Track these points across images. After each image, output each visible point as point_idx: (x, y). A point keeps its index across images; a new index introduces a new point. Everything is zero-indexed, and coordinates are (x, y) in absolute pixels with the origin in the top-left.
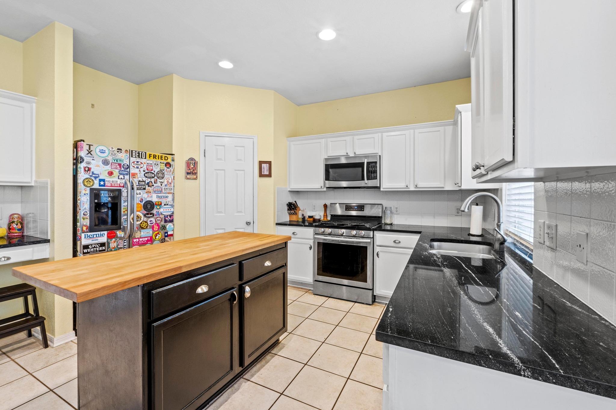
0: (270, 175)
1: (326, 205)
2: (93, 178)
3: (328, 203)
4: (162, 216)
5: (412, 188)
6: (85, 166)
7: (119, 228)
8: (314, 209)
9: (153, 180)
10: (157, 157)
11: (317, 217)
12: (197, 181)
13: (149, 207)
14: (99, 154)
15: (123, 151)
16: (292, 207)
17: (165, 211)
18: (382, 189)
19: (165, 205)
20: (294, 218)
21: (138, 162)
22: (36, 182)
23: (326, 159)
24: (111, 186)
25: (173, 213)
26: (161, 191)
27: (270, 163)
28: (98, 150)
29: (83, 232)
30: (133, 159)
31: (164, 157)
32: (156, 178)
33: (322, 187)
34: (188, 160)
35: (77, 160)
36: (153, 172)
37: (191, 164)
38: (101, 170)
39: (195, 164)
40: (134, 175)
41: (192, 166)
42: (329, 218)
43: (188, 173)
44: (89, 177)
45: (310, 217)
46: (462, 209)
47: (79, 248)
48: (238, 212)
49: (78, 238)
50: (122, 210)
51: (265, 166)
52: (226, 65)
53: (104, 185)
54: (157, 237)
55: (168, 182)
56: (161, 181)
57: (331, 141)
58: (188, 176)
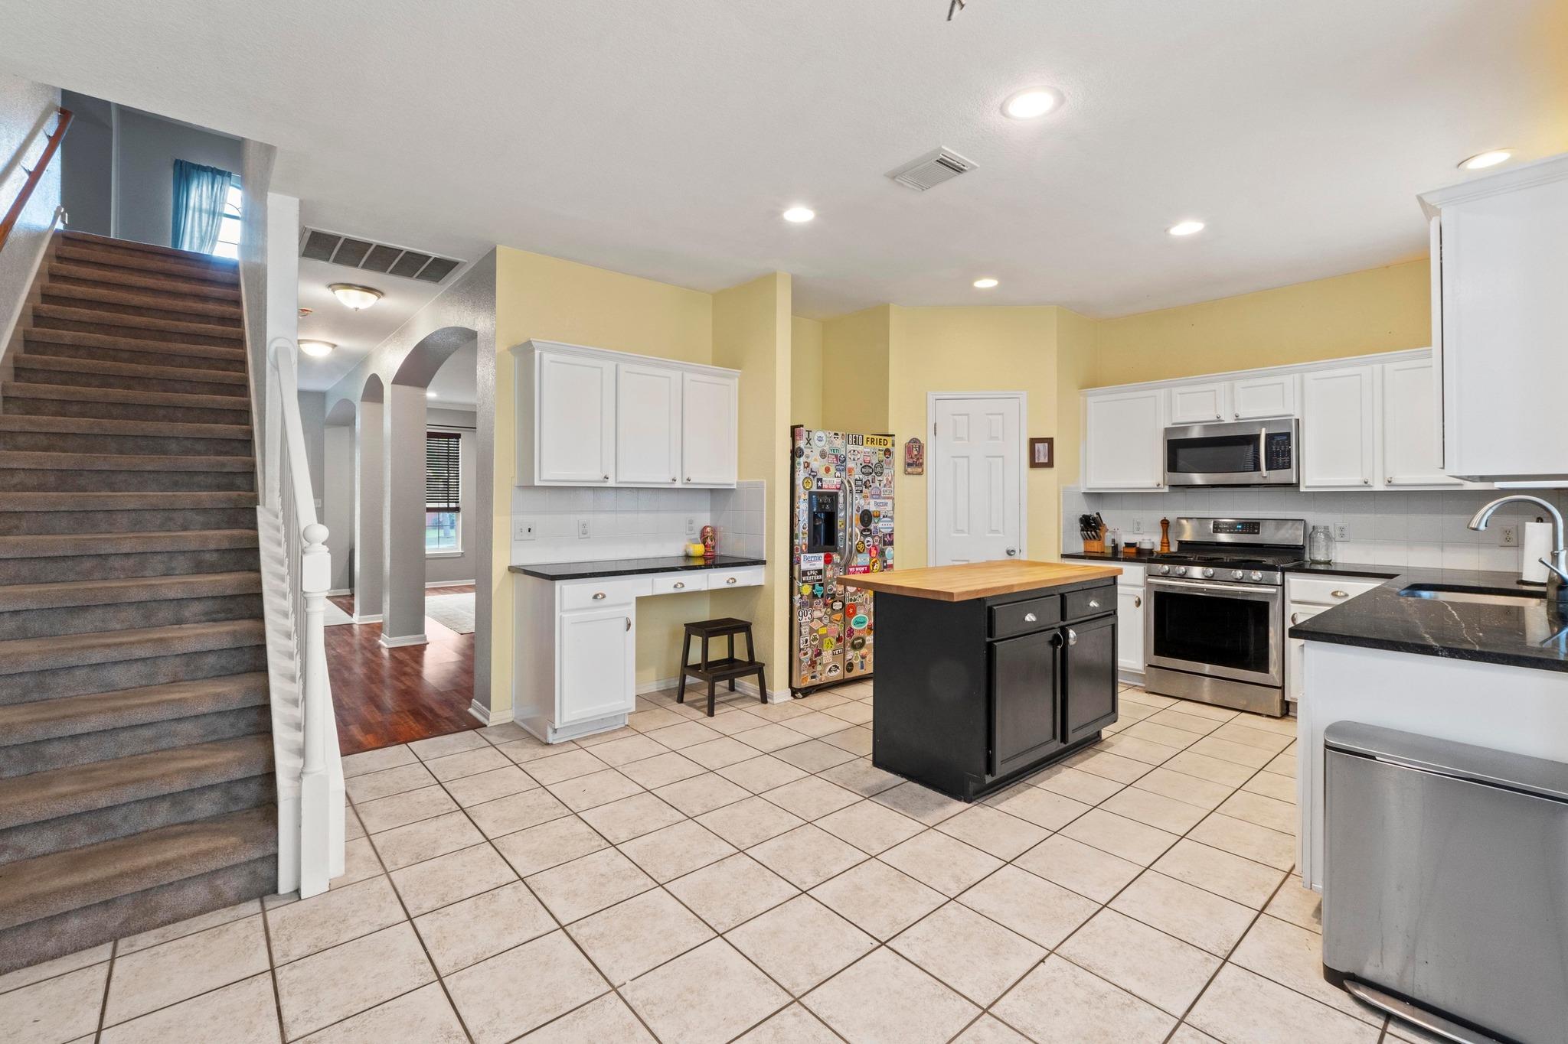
0: (1050, 464)
1: (1167, 520)
2: (811, 477)
3: (1171, 516)
4: (881, 535)
5: (1379, 486)
6: (805, 460)
7: (836, 551)
8: (1137, 528)
9: (870, 478)
10: (875, 442)
11: (1146, 546)
12: (923, 477)
13: (866, 518)
14: (817, 442)
15: (840, 436)
16: (1090, 525)
17: (884, 526)
18: (1302, 489)
19: (884, 517)
20: (1095, 546)
21: (854, 451)
22: (738, 483)
23: (1167, 430)
24: (828, 488)
25: (893, 531)
26: (880, 495)
27: (1050, 441)
28: (816, 438)
29: (803, 552)
30: (850, 447)
31: (882, 441)
32: (874, 474)
33: (1159, 485)
34: (910, 442)
35: (795, 453)
36: (870, 465)
37: (914, 449)
38: (817, 464)
39: (920, 448)
40: (850, 470)
41: (916, 453)
42: (1174, 548)
43: (909, 465)
44: (808, 476)
45: (1128, 545)
46: (1473, 525)
47: (796, 574)
48: (993, 531)
49: (795, 560)
50: (839, 523)
51: (1041, 448)
52: (986, 283)
53: (821, 488)
54: (875, 568)
55: (887, 479)
56: (880, 478)
57: (1180, 394)
58: (909, 470)
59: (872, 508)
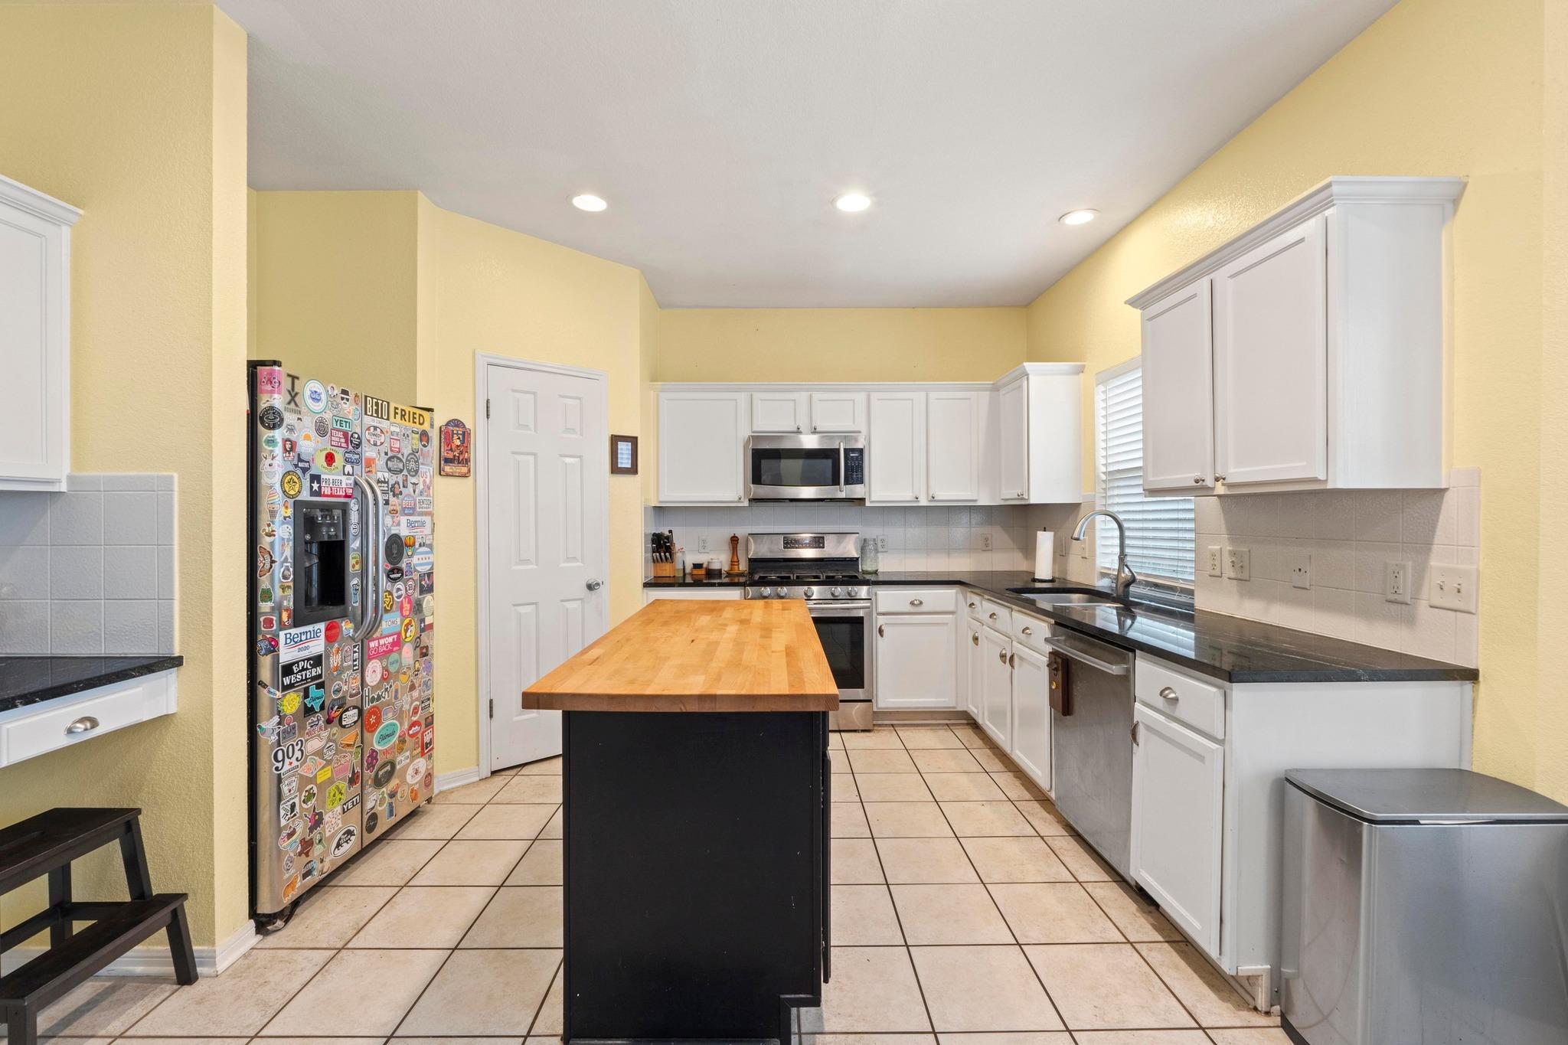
0: (633, 470)
1: (736, 537)
2: (299, 472)
3: (741, 532)
4: (416, 576)
5: (923, 502)
6: (287, 435)
7: (344, 616)
8: (703, 547)
9: (400, 478)
10: (407, 417)
11: (715, 566)
12: (469, 481)
13: (396, 547)
14: (309, 402)
15: (351, 397)
16: (661, 545)
17: (420, 561)
18: (868, 504)
19: (420, 545)
20: (666, 570)
21: (375, 428)
22: (71, 479)
23: (755, 438)
24: (331, 496)
25: (432, 568)
26: (414, 509)
27: (634, 441)
28: (307, 393)
29: (282, 626)
30: (368, 420)
31: (417, 416)
32: (405, 472)
33: (740, 499)
34: (447, 424)
36: (400, 456)
37: (456, 437)
38: (311, 446)
39: (465, 435)
40: (370, 463)
41: (458, 443)
42: (743, 566)
43: (448, 461)
44: (292, 468)
45: (697, 566)
47: (265, 673)
48: (569, 559)
49: (262, 645)
50: (352, 562)
51: (624, 448)
52: (590, 203)
53: (318, 493)
54: (408, 634)
55: (424, 482)
56: (414, 480)
57: (761, 400)
58: (448, 469)
59: (404, 532)
